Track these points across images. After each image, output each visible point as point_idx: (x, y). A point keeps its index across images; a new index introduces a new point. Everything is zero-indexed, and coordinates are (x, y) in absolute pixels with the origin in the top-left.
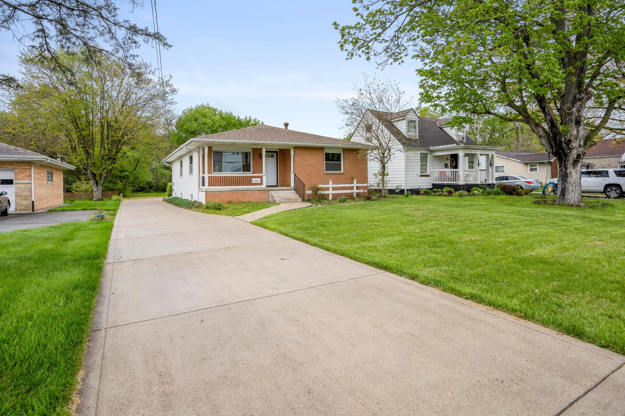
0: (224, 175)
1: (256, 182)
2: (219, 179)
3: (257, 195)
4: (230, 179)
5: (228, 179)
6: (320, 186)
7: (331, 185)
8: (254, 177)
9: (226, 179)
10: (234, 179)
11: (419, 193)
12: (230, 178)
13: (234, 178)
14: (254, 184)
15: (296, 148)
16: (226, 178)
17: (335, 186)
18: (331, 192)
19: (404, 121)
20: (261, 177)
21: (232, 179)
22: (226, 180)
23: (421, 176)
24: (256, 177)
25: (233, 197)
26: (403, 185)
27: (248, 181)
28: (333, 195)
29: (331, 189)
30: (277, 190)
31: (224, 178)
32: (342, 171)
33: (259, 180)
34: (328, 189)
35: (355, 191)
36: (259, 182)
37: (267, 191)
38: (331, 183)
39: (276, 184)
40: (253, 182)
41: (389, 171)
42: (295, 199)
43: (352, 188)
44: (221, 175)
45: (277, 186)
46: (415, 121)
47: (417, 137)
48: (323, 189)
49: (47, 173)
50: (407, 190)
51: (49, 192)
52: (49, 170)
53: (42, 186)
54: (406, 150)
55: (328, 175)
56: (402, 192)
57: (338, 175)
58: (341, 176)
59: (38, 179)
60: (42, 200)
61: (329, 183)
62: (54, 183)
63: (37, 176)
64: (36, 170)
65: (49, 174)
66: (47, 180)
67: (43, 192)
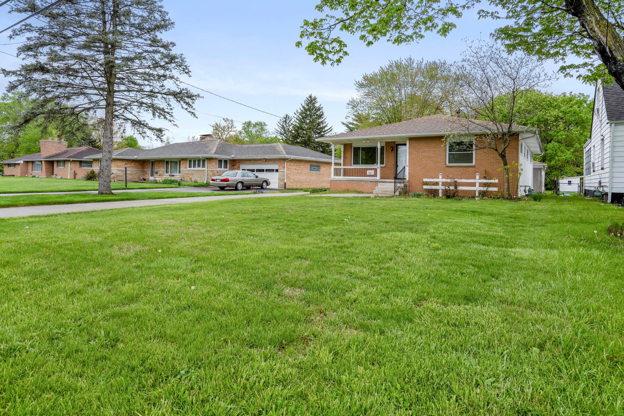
1: (370, 174)
6: (425, 180)
7: (440, 180)
8: (369, 169)
14: (369, 176)
17: (444, 180)
18: (440, 187)
20: (375, 170)
26: (608, 185)
27: (363, 173)
30: (388, 182)
32: (475, 163)
33: (372, 172)
34: (437, 184)
35: (477, 188)
36: (373, 174)
37: (378, 182)
38: (440, 177)
40: (368, 174)
43: (474, 185)
49: (311, 166)
50: (613, 194)
51: (313, 178)
52: (314, 164)
53: (300, 174)
54: (613, 125)
55: (451, 168)
56: (603, 197)
57: (465, 168)
58: (470, 169)
59: (295, 169)
60: (301, 182)
61: (438, 178)
62: (321, 172)
63: (294, 168)
64: (293, 164)
65: (314, 166)
66: (311, 170)
67: (303, 178)
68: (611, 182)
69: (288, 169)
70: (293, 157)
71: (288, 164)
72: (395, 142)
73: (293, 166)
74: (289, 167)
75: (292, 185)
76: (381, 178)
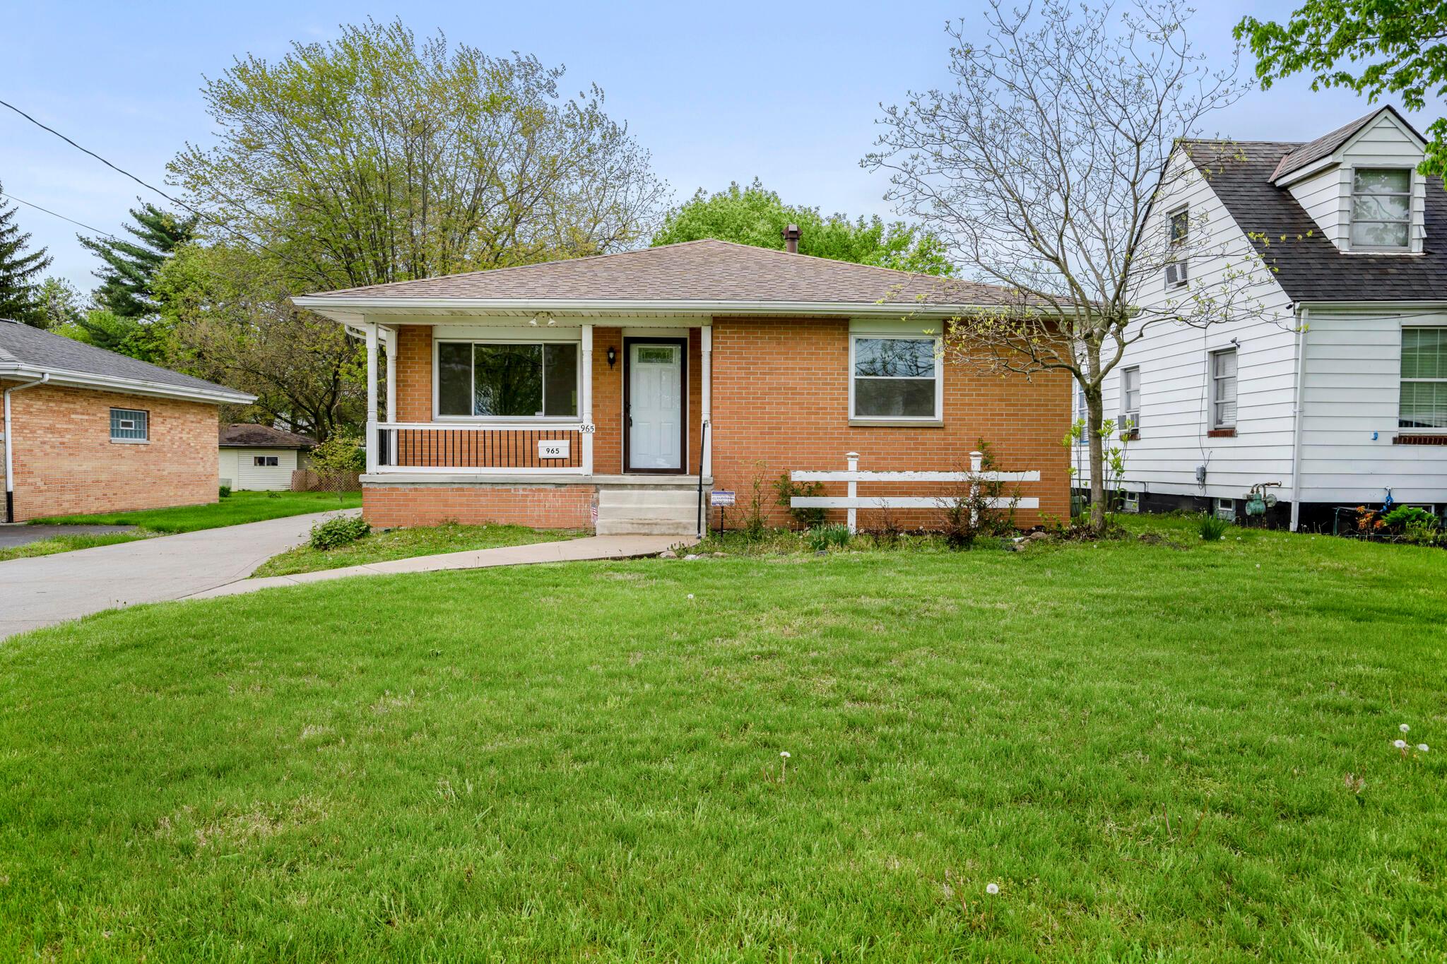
0: (473, 428)
1: (550, 455)
2: (457, 441)
3: (554, 501)
4: (496, 442)
5: (488, 442)
6: (798, 476)
7: (852, 474)
8: (548, 435)
9: (481, 439)
10: (512, 442)
11: (1355, 525)
12: (496, 436)
13: (512, 438)
14: (547, 462)
15: (722, 322)
16: (480, 436)
17: (869, 476)
18: (851, 502)
19: (1335, 177)
20: (575, 439)
21: (504, 442)
22: (481, 445)
23: (1401, 440)
24: (554, 435)
25: (461, 505)
26: (1287, 482)
27: (521, 451)
28: (862, 514)
29: (852, 489)
30: (633, 486)
31: (473, 436)
32: (939, 416)
33: (562, 448)
34: (839, 489)
36: (565, 453)
37: (593, 489)
38: (852, 464)
39: (678, 466)
40: (542, 454)
41: (1241, 414)
42: (678, 525)
44: (465, 428)
45: (682, 471)
46: (1406, 173)
47: (1416, 249)
48: (817, 489)
49: (115, 414)
50: (1301, 505)
51: (125, 467)
52: (128, 405)
53: (73, 450)
54: (1304, 313)
55: (867, 432)
56: (1277, 515)
57: (912, 432)
58: (929, 434)
59: (51, 429)
60: (76, 489)
61: (843, 466)
62: (153, 441)
63: (46, 423)
64: (38, 405)
65: (127, 415)
66: (114, 433)
67: (83, 466)
68: (1298, 475)
69: (19, 429)
70: (51, 373)
71: (21, 403)
72: (618, 330)
73: (41, 415)
74: (24, 418)
75: (38, 500)
76: (597, 470)
